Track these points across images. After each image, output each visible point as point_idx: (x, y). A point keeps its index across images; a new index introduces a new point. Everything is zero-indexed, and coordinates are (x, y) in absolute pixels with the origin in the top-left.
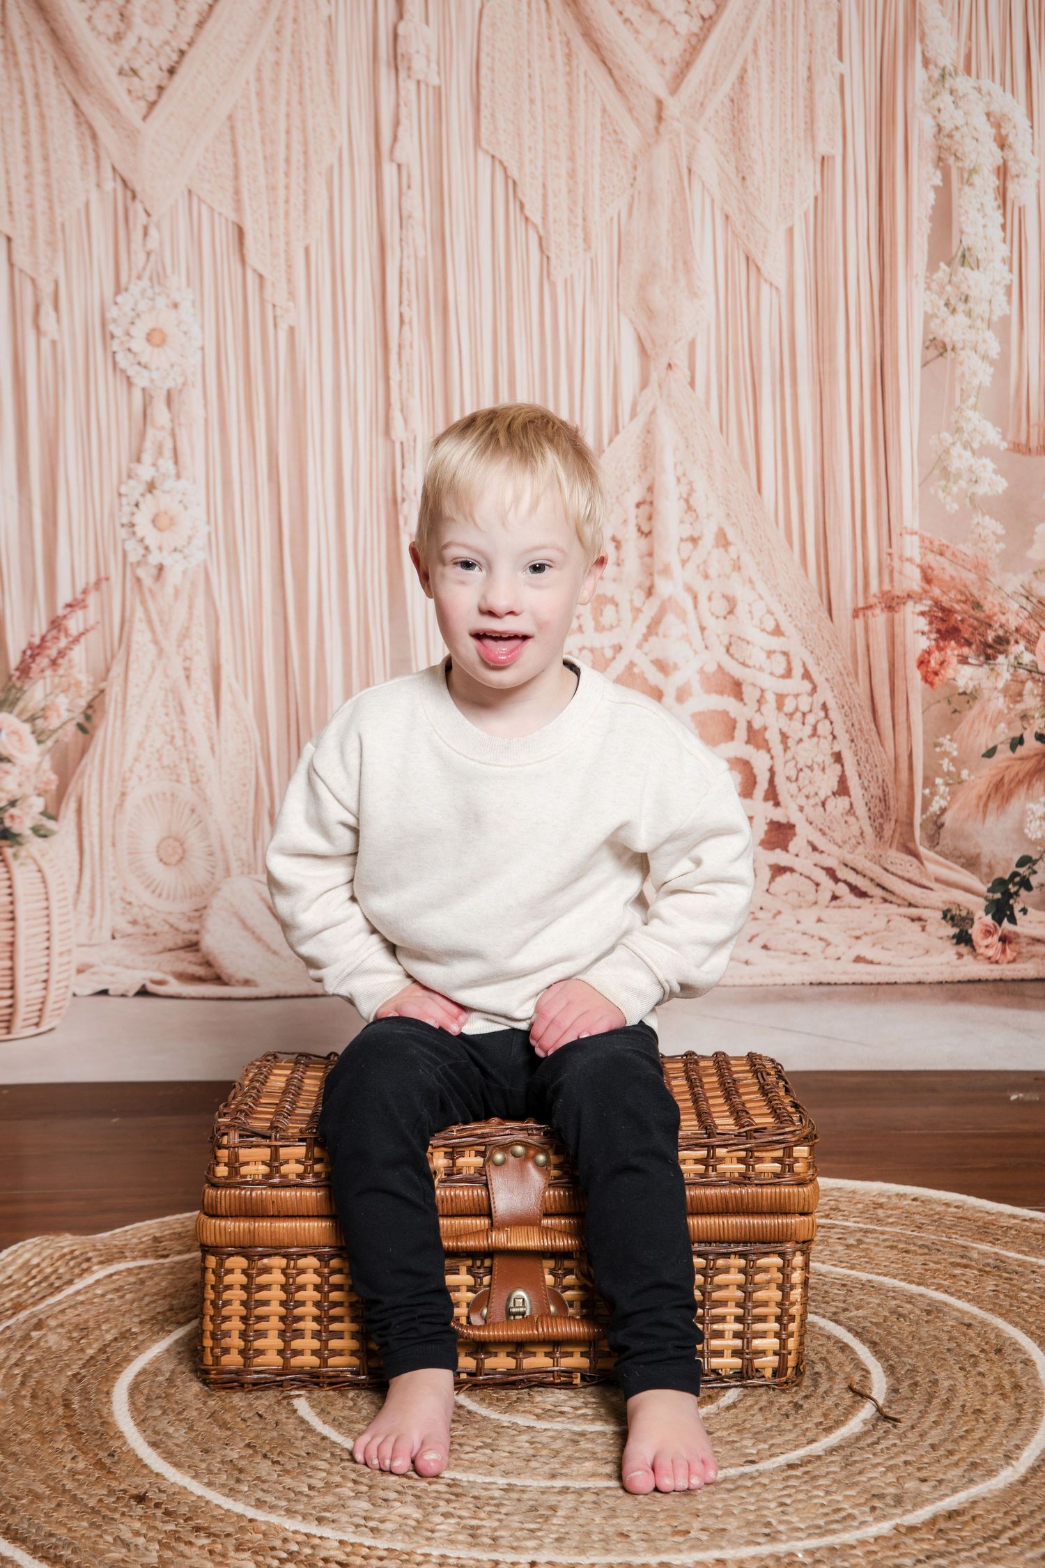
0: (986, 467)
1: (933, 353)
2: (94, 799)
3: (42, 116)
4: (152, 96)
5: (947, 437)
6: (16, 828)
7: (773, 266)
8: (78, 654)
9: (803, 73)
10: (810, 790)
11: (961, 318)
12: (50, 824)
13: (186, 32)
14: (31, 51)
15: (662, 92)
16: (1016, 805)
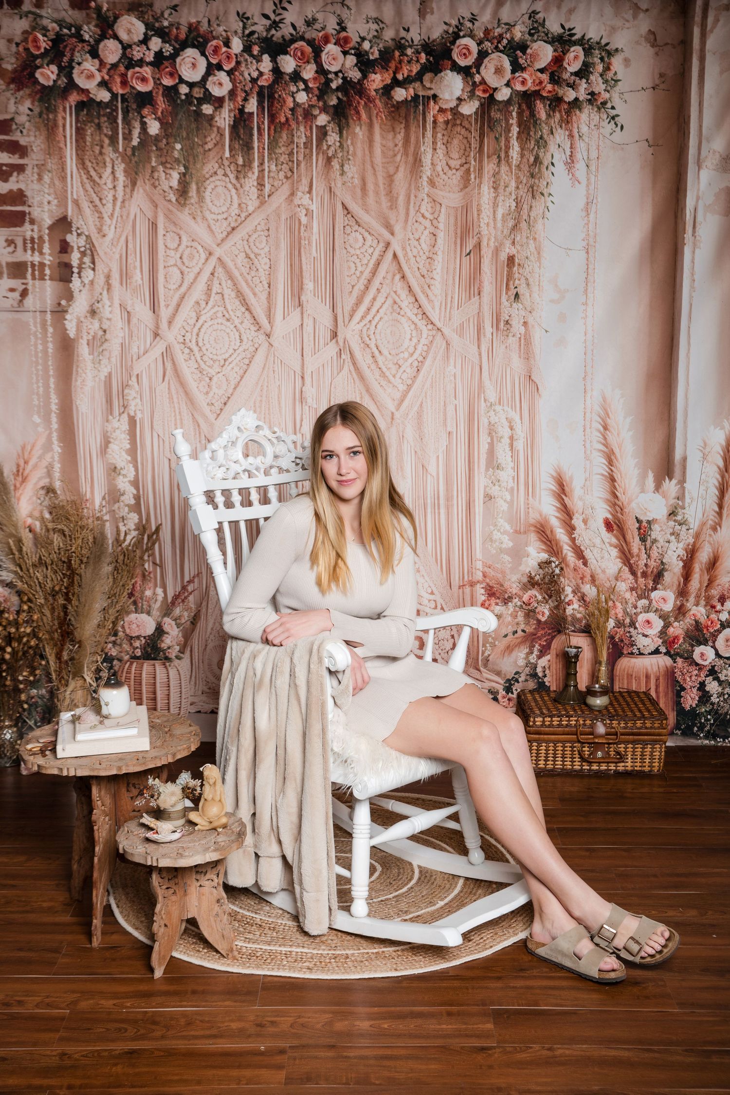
0: (506, 539)
1: (487, 499)
2: (196, 647)
3: (181, 419)
4: (218, 412)
5: (492, 528)
6: (170, 656)
7: (432, 469)
8: (191, 598)
9: (442, 404)
10: (443, 647)
11: (497, 487)
12: (182, 655)
13: (230, 391)
14: (178, 398)
15: (393, 410)
16: (514, 654)
